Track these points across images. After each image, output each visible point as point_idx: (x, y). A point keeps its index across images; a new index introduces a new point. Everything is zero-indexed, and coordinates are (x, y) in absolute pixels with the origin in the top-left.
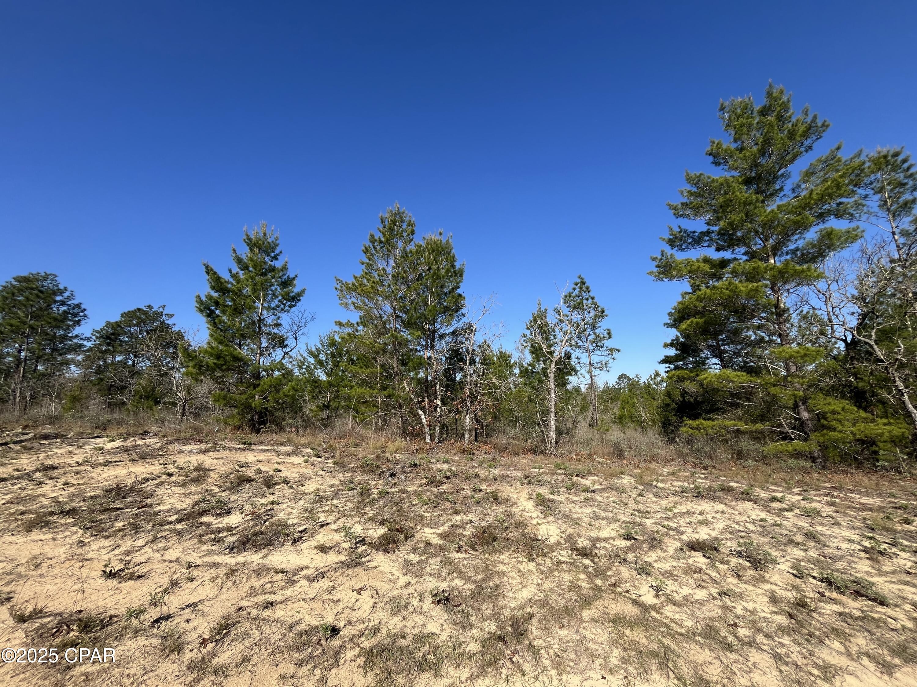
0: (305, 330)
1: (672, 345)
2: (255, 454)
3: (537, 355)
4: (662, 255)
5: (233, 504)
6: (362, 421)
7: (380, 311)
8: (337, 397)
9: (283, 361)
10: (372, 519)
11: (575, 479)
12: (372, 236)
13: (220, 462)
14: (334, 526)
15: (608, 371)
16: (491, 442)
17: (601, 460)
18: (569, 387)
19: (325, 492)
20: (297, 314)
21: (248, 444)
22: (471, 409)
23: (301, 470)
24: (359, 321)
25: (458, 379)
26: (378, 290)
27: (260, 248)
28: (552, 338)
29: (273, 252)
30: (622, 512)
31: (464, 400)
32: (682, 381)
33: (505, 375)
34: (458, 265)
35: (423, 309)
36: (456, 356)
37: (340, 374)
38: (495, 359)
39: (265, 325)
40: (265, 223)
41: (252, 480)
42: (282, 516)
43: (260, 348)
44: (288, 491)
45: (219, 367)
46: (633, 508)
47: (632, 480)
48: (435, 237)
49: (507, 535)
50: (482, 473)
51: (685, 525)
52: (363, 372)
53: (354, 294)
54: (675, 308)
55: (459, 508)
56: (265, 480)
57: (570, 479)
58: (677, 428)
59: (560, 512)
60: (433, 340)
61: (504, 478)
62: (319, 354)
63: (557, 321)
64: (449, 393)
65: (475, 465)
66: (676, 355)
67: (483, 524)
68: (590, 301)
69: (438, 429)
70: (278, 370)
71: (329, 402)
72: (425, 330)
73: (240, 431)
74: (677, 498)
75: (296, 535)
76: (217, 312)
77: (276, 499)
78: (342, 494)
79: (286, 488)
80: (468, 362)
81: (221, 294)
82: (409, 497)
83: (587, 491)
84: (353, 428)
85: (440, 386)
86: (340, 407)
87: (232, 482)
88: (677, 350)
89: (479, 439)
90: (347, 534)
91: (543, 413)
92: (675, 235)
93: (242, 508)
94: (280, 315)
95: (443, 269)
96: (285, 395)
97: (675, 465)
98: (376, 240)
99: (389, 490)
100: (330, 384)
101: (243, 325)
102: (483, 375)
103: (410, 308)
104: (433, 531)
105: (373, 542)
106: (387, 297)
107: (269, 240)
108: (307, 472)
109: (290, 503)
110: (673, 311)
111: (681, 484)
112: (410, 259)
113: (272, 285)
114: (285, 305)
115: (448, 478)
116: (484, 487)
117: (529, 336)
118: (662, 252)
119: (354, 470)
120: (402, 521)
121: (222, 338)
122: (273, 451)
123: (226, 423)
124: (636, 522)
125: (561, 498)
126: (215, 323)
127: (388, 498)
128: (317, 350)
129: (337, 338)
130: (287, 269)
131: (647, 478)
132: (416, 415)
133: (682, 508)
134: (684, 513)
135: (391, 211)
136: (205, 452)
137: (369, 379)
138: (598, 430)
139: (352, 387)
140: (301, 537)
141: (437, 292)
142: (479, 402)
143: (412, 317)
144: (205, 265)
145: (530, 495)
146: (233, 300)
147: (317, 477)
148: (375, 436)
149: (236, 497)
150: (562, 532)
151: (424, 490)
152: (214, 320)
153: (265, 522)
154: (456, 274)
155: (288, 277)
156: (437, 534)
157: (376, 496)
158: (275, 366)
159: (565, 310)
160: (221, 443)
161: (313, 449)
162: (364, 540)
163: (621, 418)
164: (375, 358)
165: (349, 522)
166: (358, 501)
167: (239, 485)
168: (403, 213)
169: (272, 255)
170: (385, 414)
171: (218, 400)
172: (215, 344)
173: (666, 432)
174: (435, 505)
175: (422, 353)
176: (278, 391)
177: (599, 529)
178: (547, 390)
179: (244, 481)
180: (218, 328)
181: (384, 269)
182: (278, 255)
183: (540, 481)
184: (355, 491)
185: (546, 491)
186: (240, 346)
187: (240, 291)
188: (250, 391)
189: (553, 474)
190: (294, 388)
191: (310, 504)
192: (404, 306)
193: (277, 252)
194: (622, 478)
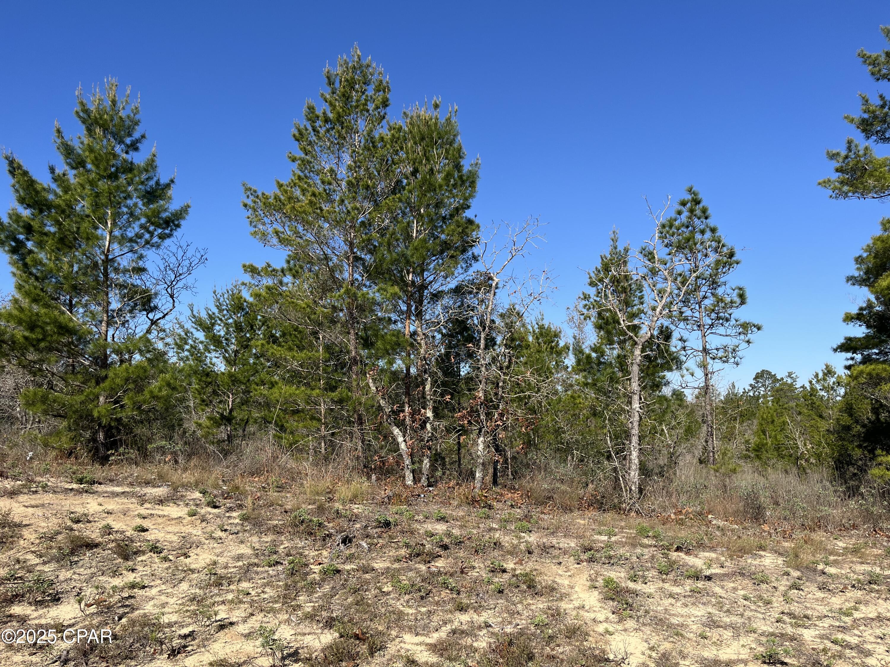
0: (189, 280)
1: (859, 317)
2: (101, 500)
3: (608, 333)
4: (849, 149)
5: (64, 585)
6: (291, 445)
7: (325, 248)
8: (245, 402)
9: (150, 337)
10: (310, 617)
11: (674, 555)
12: (311, 109)
13: (39, 512)
14: (242, 628)
15: (737, 364)
16: (521, 486)
17: (721, 523)
18: (667, 391)
19: (226, 567)
20: (174, 250)
21: (87, 482)
22: (488, 425)
23: (183, 529)
24: (285, 266)
25: (462, 374)
26: (322, 210)
27: (105, 129)
28: (636, 302)
29: (130, 135)
30: (761, 616)
31: (473, 412)
32: (877, 384)
33: (548, 368)
34: (466, 166)
35: (402, 245)
36: (461, 333)
37: (251, 361)
38: (531, 339)
39: (116, 270)
40: (114, 81)
41: (97, 545)
42: (149, 608)
43: (107, 312)
44: (159, 566)
45: (34, 344)
46: (780, 609)
47: (780, 561)
48: (425, 113)
49: (553, 650)
50: (507, 540)
51: (872, 639)
52: (293, 357)
53: (278, 216)
54: (869, 249)
55: (465, 601)
56: (119, 545)
57: (666, 556)
58: (863, 470)
59: (647, 612)
60: (420, 302)
61: (545, 549)
62: (213, 325)
63: (645, 270)
64: (448, 398)
65: (494, 526)
66: (867, 337)
67: (509, 629)
68: (708, 235)
69: (426, 463)
70: (141, 352)
71: (231, 411)
72: (407, 285)
73: (73, 459)
74: (860, 593)
75: (176, 642)
76: (30, 245)
77: (138, 580)
78: (257, 573)
79: (157, 560)
80: (482, 342)
81: (36, 212)
82: (376, 580)
83: (697, 577)
84: (275, 458)
85: (432, 386)
86: (251, 421)
87: (60, 548)
88: (868, 327)
89: (500, 480)
90: (267, 642)
91: (617, 438)
92: (873, 112)
93: (79, 594)
94: (144, 252)
95: (439, 172)
96: (154, 397)
97: (858, 536)
98: (318, 117)
99: (340, 567)
100: (234, 379)
101: (76, 268)
102: (508, 367)
103: (381, 244)
104: (420, 639)
105: (314, 656)
106: (338, 223)
107: (122, 114)
108: (194, 532)
109: (164, 587)
110: (865, 255)
111: (867, 568)
112: (380, 152)
113: (129, 196)
114: (152, 234)
115: (445, 547)
116: (510, 565)
117: (593, 297)
118: (850, 142)
119: (277, 531)
120: (365, 620)
121: (38, 291)
122: (133, 495)
123: (46, 445)
124: (787, 634)
125: (650, 588)
126: (25, 265)
127: (339, 580)
128: (210, 317)
129: (247, 295)
130: (154, 168)
131: (806, 557)
132: (387, 436)
133: (870, 611)
134: (873, 619)
135: (346, 63)
136: (12, 494)
137: (304, 371)
138: (716, 471)
139: (273, 385)
140: (185, 647)
141: (429, 215)
142: (502, 415)
143: (382, 260)
144: (7, 158)
145: (592, 580)
146: (58, 223)
147: (212, 541)
148: (315, 472)
149: (69, 574)
150: (652, 649)
151: (403, 569)
152: (23, 258)
153: (120, 619)
154: (463, 182)
155: (157, 183)
156: (427, 645)
157: (317, 577)
158: (135, 345)
159: (661, 253)
160: (38, 479)
161: (204, 493)
162: (295, 653)
163: (759, 449)
164: (315, 334)
165: (271, 622)
166: (286, 585)
167: (72, 552)
168: (368, 66)
169: (128, 141)
170: (333, 434)
171: (33, 404)
172: (25, 303)
173: (842, 476)
174: (422, 594)
175: (400, 325)
176: (140, 390)
177: (719, 644)
178: (625, 395)
179: (81, 547)
180: (31, 274)
181: (332, 171)
182: (138, 141)
183: (610, 557)
184: (280, 568)
185: (622, 575)
186: (71, 307)
187: (70, 207)
188: (90, 389)
189: (634, 546)
190: (169, 385)
191: (200, 588)
192: (369, 240)
193: (136, 135)
194: (761, 557)
